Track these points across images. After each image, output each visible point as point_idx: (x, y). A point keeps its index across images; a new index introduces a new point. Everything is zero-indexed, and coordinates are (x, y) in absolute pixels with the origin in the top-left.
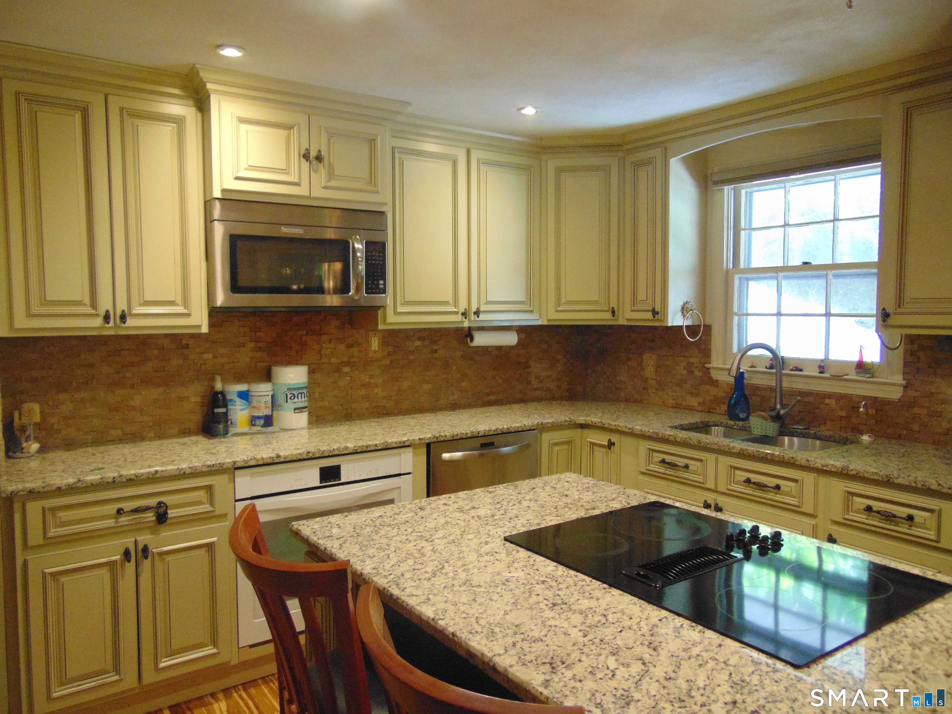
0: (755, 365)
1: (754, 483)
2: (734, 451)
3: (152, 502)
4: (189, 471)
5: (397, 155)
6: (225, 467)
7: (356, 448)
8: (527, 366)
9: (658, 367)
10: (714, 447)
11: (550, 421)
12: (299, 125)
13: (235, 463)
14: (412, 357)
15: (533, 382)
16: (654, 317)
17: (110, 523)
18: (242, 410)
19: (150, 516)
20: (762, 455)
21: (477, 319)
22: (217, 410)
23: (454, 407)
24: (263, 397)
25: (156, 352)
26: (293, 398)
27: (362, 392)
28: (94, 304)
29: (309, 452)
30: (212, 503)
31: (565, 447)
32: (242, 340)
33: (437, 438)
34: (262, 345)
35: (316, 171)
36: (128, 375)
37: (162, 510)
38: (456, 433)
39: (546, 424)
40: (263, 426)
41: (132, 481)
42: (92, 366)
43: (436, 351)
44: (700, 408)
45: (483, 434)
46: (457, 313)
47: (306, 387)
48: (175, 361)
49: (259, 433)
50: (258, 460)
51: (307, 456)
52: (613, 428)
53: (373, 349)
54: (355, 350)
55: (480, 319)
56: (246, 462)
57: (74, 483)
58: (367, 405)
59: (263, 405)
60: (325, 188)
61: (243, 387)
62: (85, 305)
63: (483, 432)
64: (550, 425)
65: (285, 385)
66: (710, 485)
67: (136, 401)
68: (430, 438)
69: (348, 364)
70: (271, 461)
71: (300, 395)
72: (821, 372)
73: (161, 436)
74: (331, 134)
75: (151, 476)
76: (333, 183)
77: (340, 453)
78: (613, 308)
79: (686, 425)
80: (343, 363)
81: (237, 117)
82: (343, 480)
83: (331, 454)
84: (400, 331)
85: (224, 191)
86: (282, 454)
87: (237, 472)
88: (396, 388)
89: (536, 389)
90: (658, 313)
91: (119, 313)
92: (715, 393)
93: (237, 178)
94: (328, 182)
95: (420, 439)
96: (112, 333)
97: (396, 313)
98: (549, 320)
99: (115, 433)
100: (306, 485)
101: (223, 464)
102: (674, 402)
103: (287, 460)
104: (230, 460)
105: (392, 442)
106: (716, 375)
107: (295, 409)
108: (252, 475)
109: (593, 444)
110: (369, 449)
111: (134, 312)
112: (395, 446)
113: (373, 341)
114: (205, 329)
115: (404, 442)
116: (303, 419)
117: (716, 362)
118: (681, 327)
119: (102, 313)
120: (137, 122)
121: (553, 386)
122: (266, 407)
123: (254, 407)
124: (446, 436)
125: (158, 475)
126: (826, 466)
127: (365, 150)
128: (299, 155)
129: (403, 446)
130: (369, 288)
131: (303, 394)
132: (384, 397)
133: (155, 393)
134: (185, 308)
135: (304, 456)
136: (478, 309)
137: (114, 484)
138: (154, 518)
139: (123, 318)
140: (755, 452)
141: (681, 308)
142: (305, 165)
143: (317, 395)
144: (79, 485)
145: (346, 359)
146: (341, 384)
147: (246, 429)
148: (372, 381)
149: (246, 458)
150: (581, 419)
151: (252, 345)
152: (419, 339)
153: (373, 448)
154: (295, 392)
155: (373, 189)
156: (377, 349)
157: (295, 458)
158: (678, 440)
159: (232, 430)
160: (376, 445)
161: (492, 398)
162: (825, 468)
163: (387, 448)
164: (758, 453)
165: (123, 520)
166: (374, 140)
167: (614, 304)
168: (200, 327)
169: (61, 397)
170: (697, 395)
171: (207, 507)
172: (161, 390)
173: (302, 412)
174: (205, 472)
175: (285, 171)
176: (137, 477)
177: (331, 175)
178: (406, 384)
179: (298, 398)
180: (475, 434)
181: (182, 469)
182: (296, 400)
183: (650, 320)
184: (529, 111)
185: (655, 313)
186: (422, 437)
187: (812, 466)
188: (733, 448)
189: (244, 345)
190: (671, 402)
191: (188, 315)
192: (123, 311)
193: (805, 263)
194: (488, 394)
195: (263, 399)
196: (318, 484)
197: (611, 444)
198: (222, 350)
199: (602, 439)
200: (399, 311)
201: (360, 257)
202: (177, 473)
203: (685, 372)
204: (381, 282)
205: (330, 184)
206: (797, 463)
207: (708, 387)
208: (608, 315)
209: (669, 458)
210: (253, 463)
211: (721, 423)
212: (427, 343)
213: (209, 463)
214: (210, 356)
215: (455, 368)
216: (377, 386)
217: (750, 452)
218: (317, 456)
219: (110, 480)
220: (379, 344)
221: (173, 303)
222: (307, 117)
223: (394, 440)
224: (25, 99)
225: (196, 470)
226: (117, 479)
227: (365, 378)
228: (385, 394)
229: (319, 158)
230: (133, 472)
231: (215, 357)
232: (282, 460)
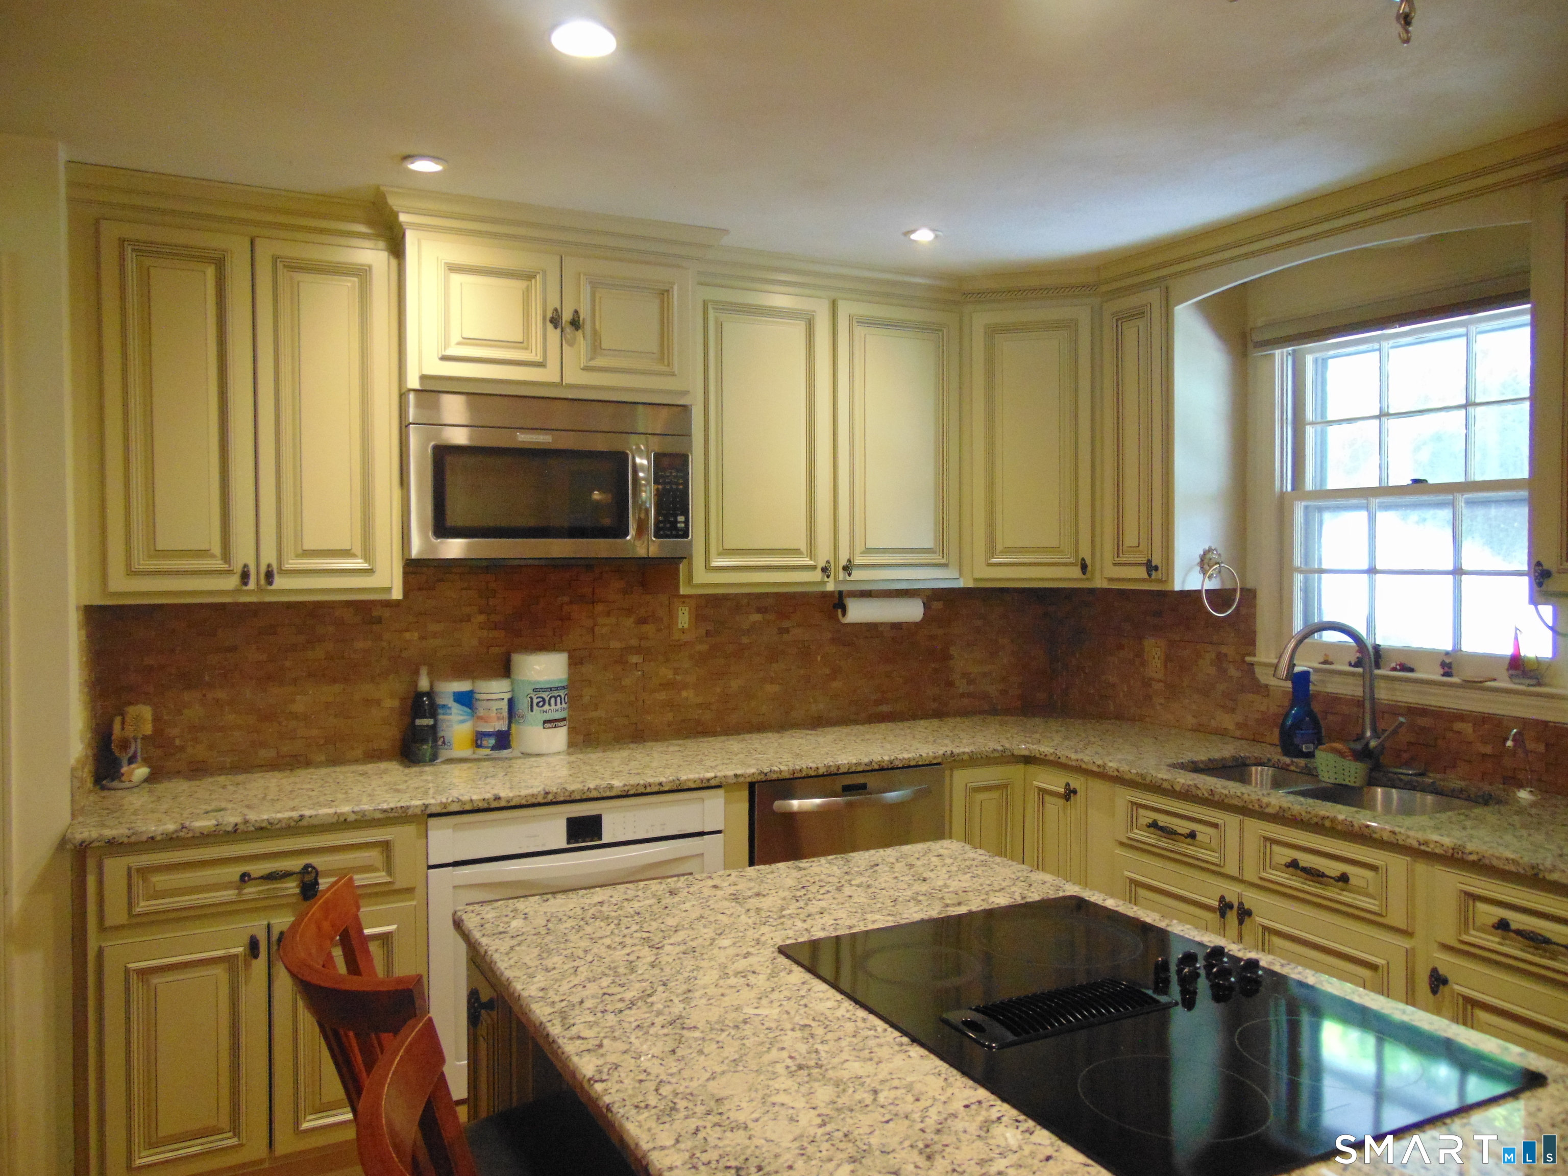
0: (1330, 660)
1: (1305, 870)
2: (1269, 810)
3: (295, 864)
4: (352, 818)
5: (711, 314)
6: (410, 812)
7: (626, 788)
8: (946, 657)
9: (1168, 659)
10: (1235, 802)
11: (967, 750)
12: (544, 272)
13: (426, 806)
14: (745, 640)
15: (957, 683)
16: (1150, 575)
17: (229, 894)
18: (462, 721)
19: (292, 887)
20: (1315, 820)
21: (848, 578)
22: (419, 722)
23: (817, 722)
24: (493, 702)
25: (331, 629)
26: (541, 704)
27: (662, 696)
28: (226, 555)
29: (547, 793)
30: (389, 870)
31: (995, 795)
32: (466, 610)
33: (766, 774)
34: (498, 618)
35: (571, 345)
36: (288, 664)
37: (308, 878)
38: (798, 767)
39: (958, 755)
40: (493, 748)
41: (264, 831)
42: (233, 649)
43: (787, 631)
44: (1238, 733)
45: (846, 770)
46: (814, 568)
47: (564, 688)
48: (360, 644)
49: (487, 759)
50: (464, 803)
51: (544, 798)
52: (1074, 763)
53: (680, 626)
54: (649, 629)
55: (852, 578)
56: (445, 805)
57: (176, 831)
58: (670, 716)
59: (493, 714)
60: (586, 369)
61: (463, 686)
62: (213, 556)
63: (847, 766)
64: (966, 757)
65: (530, 683)
66: (1231, 868)
67: (300, 705)
68: (753, 774)
69: (638, 650)
70: (486, 806)
71: (553, 700)
72: (1446, 674)
73: (335, 761)
74: (595, 285)
75: (293, 824)
76: (599, 362)
77: (599, 795)
78: (1083, 559)
79: (1202, 762)
80: (629, 650)
81: (446, 263)
82: (605, 840)
83: (584, 797)
84: (725, 597)
85: (423, 378)
86: (503, 794)
87: (432, 822)
88: (718, 690)
89: (962, 695)
90: (1156, 568)
91: (263, 569)
92: (1263, 708)
93: (444, 358)
94: (592, 359)
95: (736, 776)
96: (253, 599)
97: (708, 568)
98: (975, 580)
99: (266, 754)
100: (544, 845)
101: (408, 807)
102: (1194, 721)
103: (512, 804)
104: (419, 803)
105: (689, 780)
106: (1264, 677)
107: (545, 722)
108: (455, 827)
109: (1043, 792)
110: (648, 790)
111: (287, 566)
112: (693, 786)
113: (680, 613)
114: (397, 594)
115: (708, 780)
116: (559, 737)
117: (1264, 654)
118: (1199, 591)
119: (238, 568)
120: (299, 276)
121: (992, 690)
122: (499, 719)
123: (480, 718)
124: (781, 772)
125: (304, 823)
126: (1426, 843)
127: (653, 307)
128: (544, 318)
129: (706, 786)
130: (661, 529)
131: (559, 699)
132: (699, 705)
133: (330, 692)
134: (366, 561)
135: (540, 799)
136: (849, 561)
137: (235, 834)
138: (297, 891)
139: (269, 576)
140: (1304, 814)
141: (1198, 560)
142: (554, 335)
143: (586, 699)
144: (182, 834)
145: (634, 642)
146: (627, 682)
147: (467, 753)
148: (678, 678)
149: (444, 800)
150: (1023, 748)
151: (482, 618)
152: (759, 610)
153: (656, 789)
154: (545, 695)
155: (665, 369)
156: (686, 626)
157: (524, 802)
158: (1178, 788)
159: (444, 754)
160: (661, 784)
161: (885, 708)
162: (1423, 848)
163: (679, 789)
164: (1308, 816)
165: (251, 891)
166: (668, 291)
167: (1085, 552)
168: (389, 590)
169: (186, 696)
170: (1233, 710)
171: (381, 877)
172: (337, 688)
173: (555, 727)
174: (379, 820)
175: (523, 345)
176: (271, 824)
177: (596, 348)
178: (735, 685)
179: (550, 705)
180: (832, 769)
181: (342, 814)
182: (546, 707)
183: (1144, 580)
184: (923, 236)
185: (1151, 567)
186: (739, 772)
187: (1401, 842)
188: (1268, 805)
189: (468, 619)
190: (1190, 720)
191: (370, 572)
192: (269, 566)
193: (1415, 481)
194: (878, 702)
195: (495, 706)
196: (563, 844)
197: (1069, 793)
198: (433, 627)
199: (1055, 782)
200: (714, 564)
201: (643, 479)
202: (334, 820)
203: (1213, 670)
204: (681, 518)
205: (593, 363)
206: (1375, 836)
207: (1250, 697)
208: (1076, 572)
209: (1163, 820)
210: (455, 808)
211: (1269, 760)
212: (771, 617)
213: (385, 806)
214: (416, 635)
215: (819, 658)
216: (685, 686)
217: (1295, 813)
218: (562, 799)
219: (230, 829)
220: (690, 619)
221: (346, 553)
222: (558, 259)
223: (691, 776)
224: (133, 250)
225: (364, 815)
226: (241, 827)
227: (666, 673)
228: (700, 700)
229: (576, 323)
230: (265, 817)
231: (423, 638)
232: (503, 804)
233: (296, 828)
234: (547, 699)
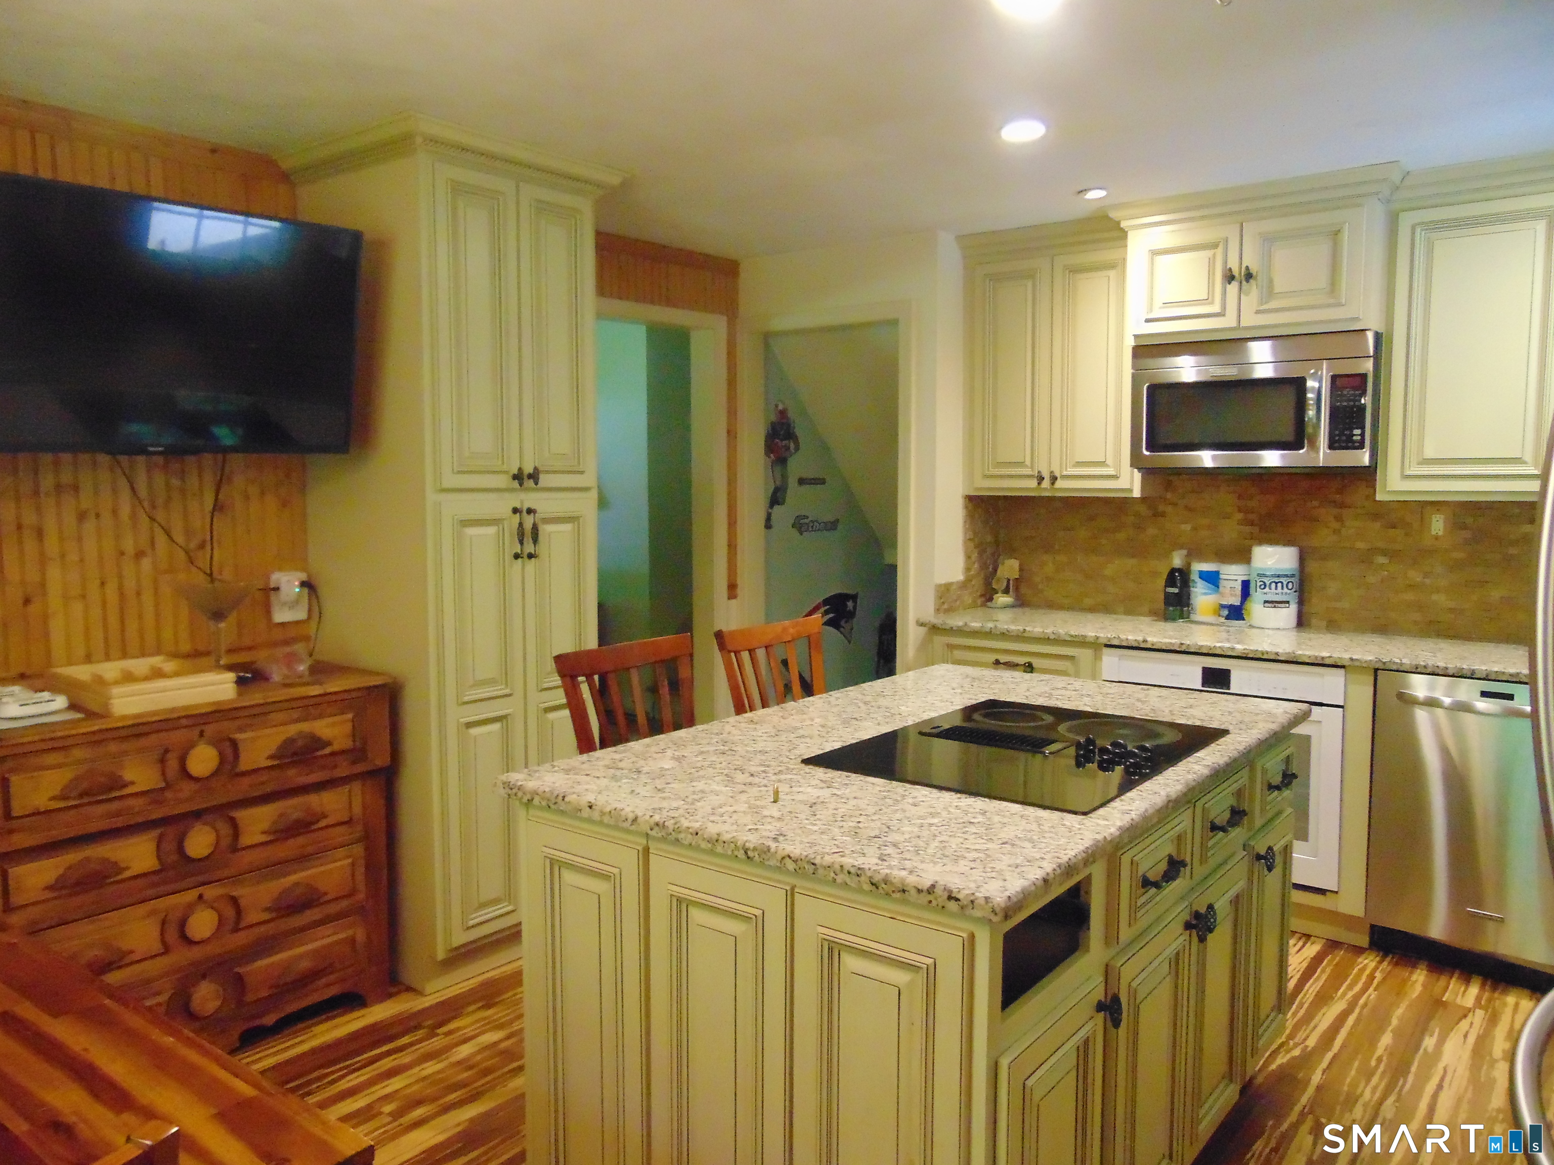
3: (1021, 660)
4: (1052, 637)
5: (1420, 236)
6: (1087, 640)
7: (1246, 652)
12: (1226, 240)
13: (1098, 638)
18: (1205, 594)
24: (1232, 582)
26: (1263, 587)
27: (1410, 596)
28: (1033, 465)
32: (1227, 509)
33: (1384, 663)
34: (1252, 516)
35: (1247, 294)
36: (1104, 541)
40: (1227, 618)
41: (1004, 635)
42: (1072, 529)
45: (1482, 676)
46: (1536, 477)
47: (1286, 576)
48: (1152, 531)
50: (1123, 641)
51: (1179, 647)
53: (1434, 533)
54: (1398, 533)
56: (1109, 639)
58: (1417, 616)
59: (1227, 591)
60: (1258, 312)
61: (1210, 567)
62: (1027, 466)
63: (1485, 673)
65: (1262, 569)
67: (1109, 571)
68: (1371, 660)
69: (1384, 553)
70: (1136, 645)
74: (1269, 240)
75: (1020, 634)
76: (1273, 304)
77: (1222, 653)
80: (1374, 551)
82: (1234, 690)
85: (1137, 338)
86: (1149, 639)
87: (1106, 651)
88: (1476, 598)
91: (1051, 475)
93: (1147, 321)
94: (1263, 303)
95: (1352, 659)
96: (1047, 494)
97: (1405, 476)
100: (1183, 684)
101: (1086, 637)
103: (1155, 647)
104: (1093, 634)
105: (1304, 657)
107: (1266, 602)
108: (1121, 657)
110: (1265, 657)
111: (1065, 473)
112: (1307, 661)
113: (1434, 520)
114: (1137, 493)
115: (1323, 658)
116: (1287, 616)
119: (1038, 474)
120: (1078, 276)
122: (1235, 595)
123: (1220, 594)
125: (1025, 635)
127: (1323, 249)
128: (1224, 277)
129: (1321, 663)
130: (1336, 442)
131: (1279, 585)
134: (1114, 470)
135: (1176, 648)
137: (991, 634)
139: (1054, 479)
142: (1232, 289)
145: (1381, 544)
146: (1371, 579)
147: (1209, 618)
148: (1427, 581)
149: (1109, 636)
151: (1240, 516)
153: (1272, 657)
155: (1332, 301)
156: (1440, 533)
157: (1164, 647)
159: (1193, 617)
160: (1277, 654)
163: (1294, 661)
166: (1339, 231)
168: (1131, 490)
172: (1135, 561)
173: (1275, 607)
174: (1068, 641)
175: (1208, 301)
176: (1008, 632)
177: (1269, 293)
178: (1495, 594)
179: (1270, 589)
180: (1464, 671)
181: (1046, 633)
182: (1267, 590)
186: (1358, 657)
189: (1227, 517)
191: (1115, 477)
192: (1055, 473)
195: (1232, 584)
196: (1201, 686)
200: (1408, 473)
204: (1357, 432)
205: (1262, 308)
210: (1116, 642)
213: (1073, 633)
216: (1436, 590)
218: (1196, 651)
219: (988, 630)
220: (1445, 526)
221: (1103, 464)
222: (1238, 225)
223: (1307, 653)
224: (990, 280)
225: (1059, 637)
226: (993, 631)
227: (1415, 576)
228: (1452, 604)
229: (1249, 276)
230: (1006, 627)
231: (1195, 529)
232: (1149, 646)
233: (1021, 637)
234: (1268, 583)
